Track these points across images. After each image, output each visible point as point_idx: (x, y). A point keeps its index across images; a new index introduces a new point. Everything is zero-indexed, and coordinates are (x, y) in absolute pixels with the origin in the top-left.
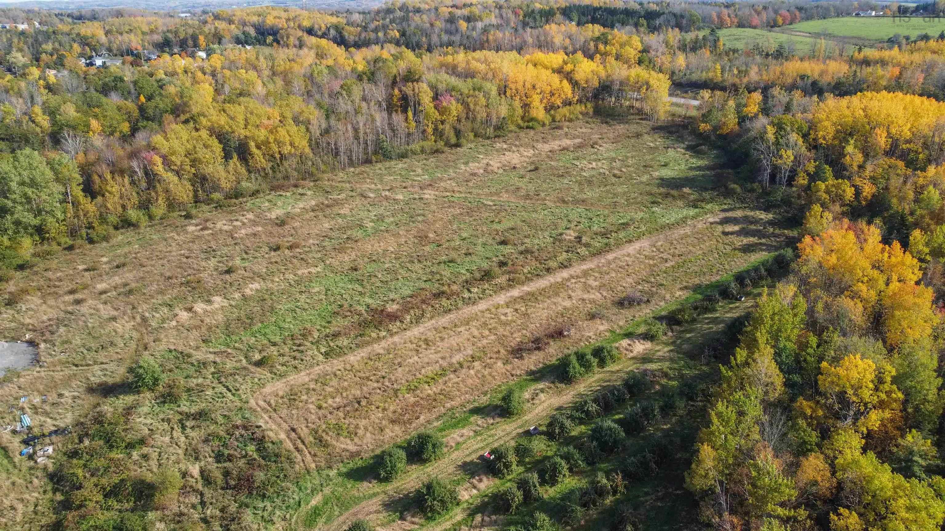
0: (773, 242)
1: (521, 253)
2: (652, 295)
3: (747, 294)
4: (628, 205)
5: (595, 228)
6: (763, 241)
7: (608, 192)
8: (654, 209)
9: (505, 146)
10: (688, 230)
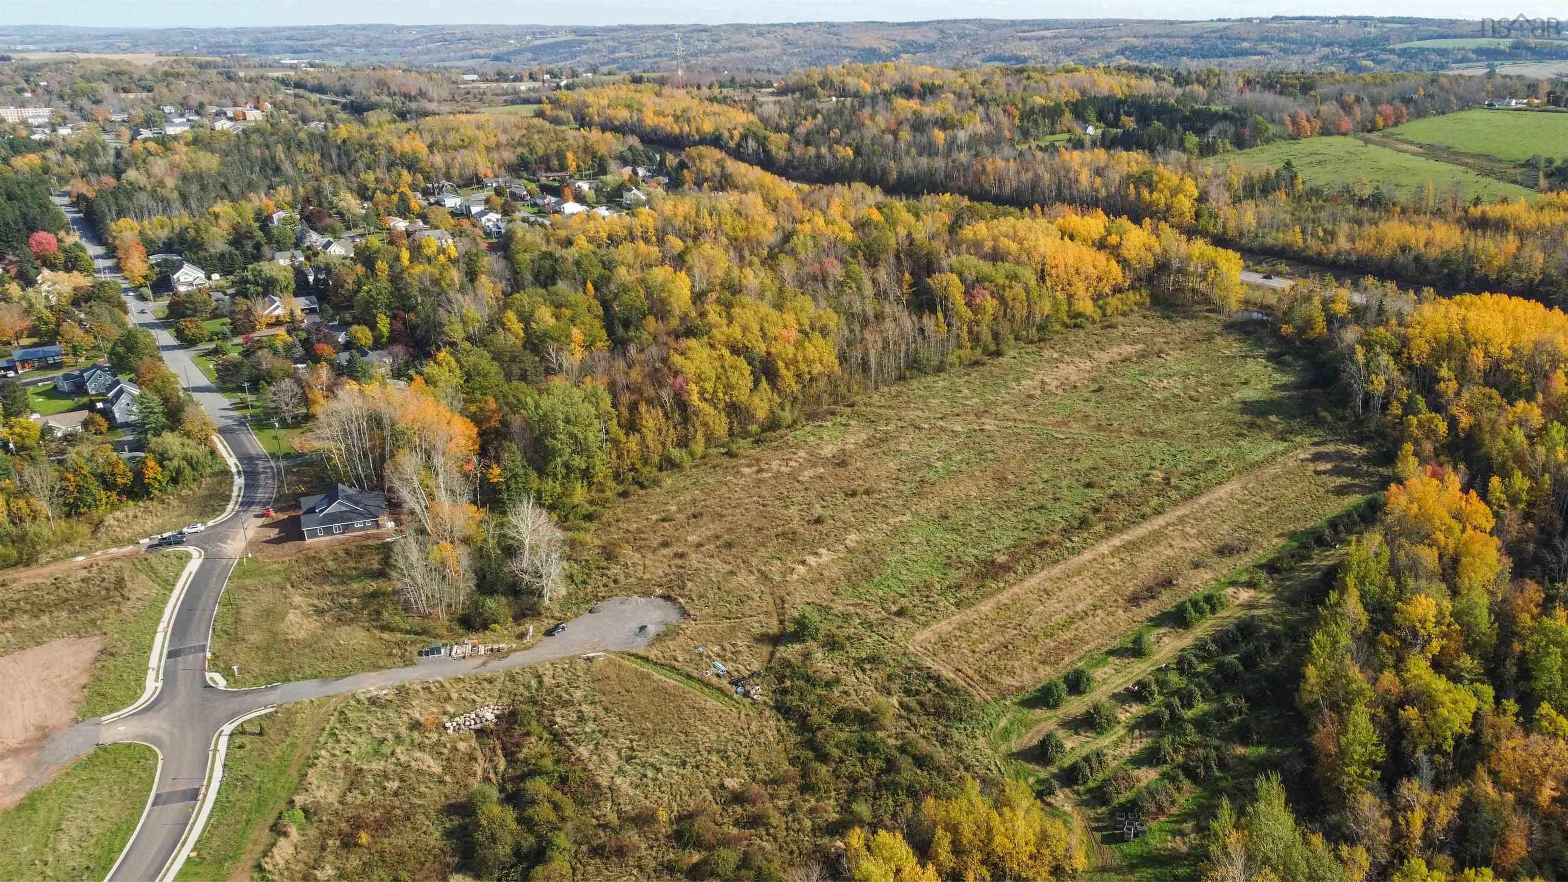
0: (1366, 482)
1: (1111, 497)
2: (1249, 542)
3: (1342, 542)
4: (1212, 438)
5: (1181, 467)
6: (1357, 481)
7: (1187, 420)
8: (1241, 443)
9: (1055, 355)
10: (1277, 469)
